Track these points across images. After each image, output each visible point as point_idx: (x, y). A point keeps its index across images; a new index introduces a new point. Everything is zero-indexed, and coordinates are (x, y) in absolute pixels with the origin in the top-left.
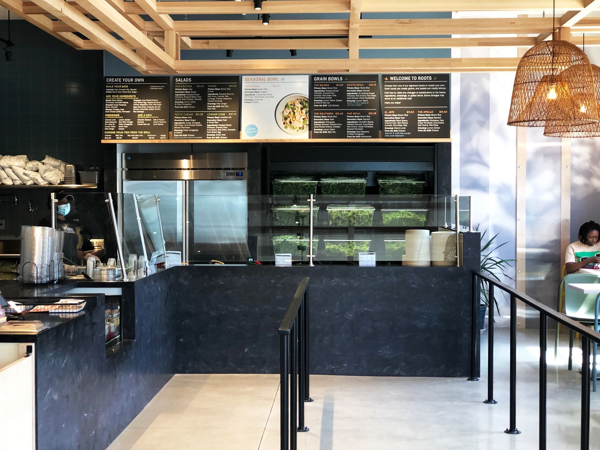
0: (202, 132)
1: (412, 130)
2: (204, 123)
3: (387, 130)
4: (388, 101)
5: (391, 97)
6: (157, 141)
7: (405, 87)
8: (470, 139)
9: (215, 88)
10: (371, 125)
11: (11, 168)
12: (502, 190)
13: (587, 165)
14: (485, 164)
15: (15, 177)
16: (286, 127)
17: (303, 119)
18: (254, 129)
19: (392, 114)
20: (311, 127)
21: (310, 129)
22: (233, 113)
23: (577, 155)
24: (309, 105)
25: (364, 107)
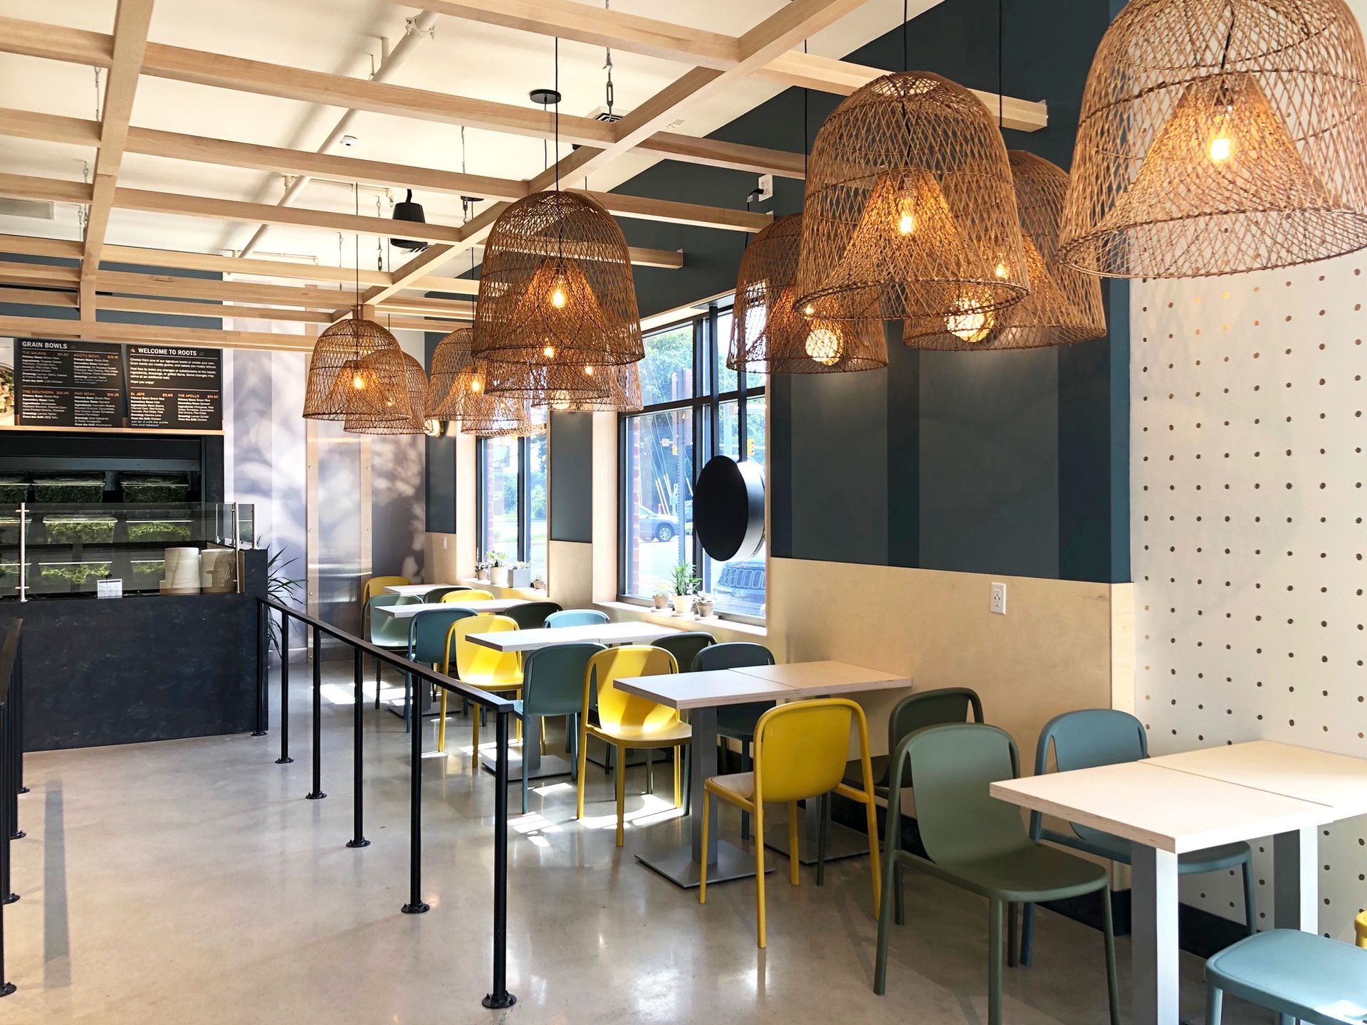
1: (171, 418)
3: (134, 417)
4: (135, 379)
5: (139, 375)
7: (159, 363)
8: (247, 432)
10: (111, 409)
12: (290, 494)
14: (267, 463)
17: (6, 398)
19: (142, 396)
20: (18, 410)
21: (16, 413)
23: (379, 454)
24: (15, 379)
25: (100, 385)
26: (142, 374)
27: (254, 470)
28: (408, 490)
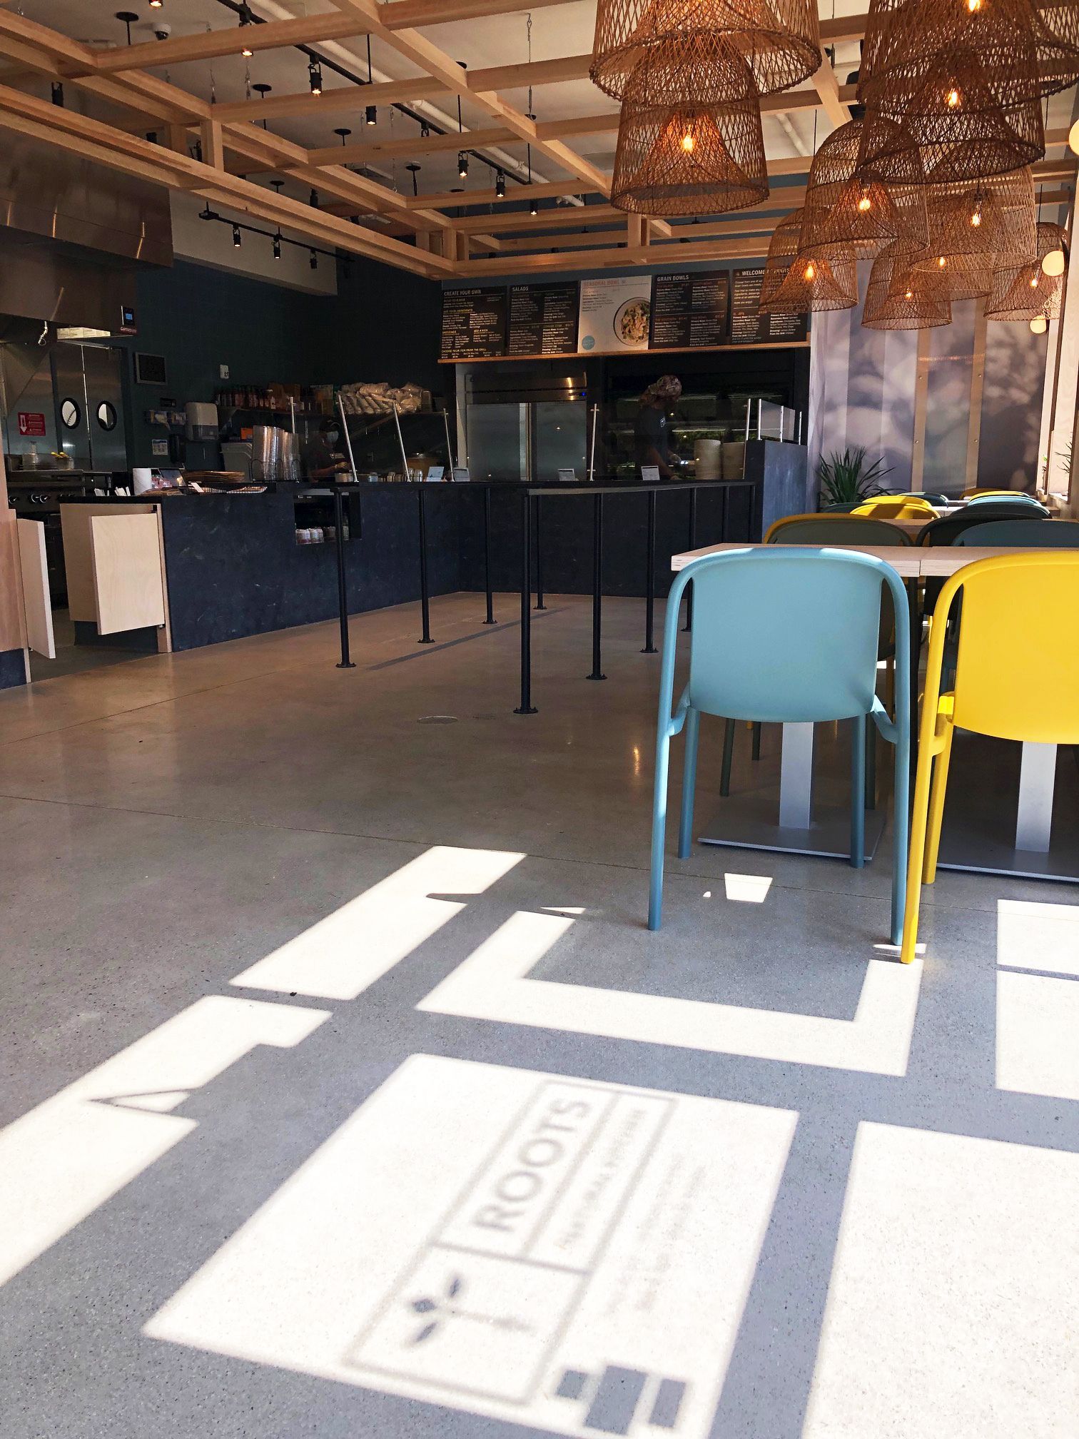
0: (538, 348)
1: (763, 334)
2: (540, 336)
3: (735, 335)
4: (738, 300)
5: (741, 296)
6: (492, 359)
7: (758, 283)
8: (862, 346)
9: (552, 296)
10: (717, 330)
11: (370, 396)
12: (899, 405)
13: (1005, 372)
14: (879, 376)
15: (376, 406)
16: (625, 338)
17: (644, 327)
18: (590, 341)
19: (742, 316)
21: (650, 339)
22: (571, 323)
23: (994, 360)
24: (651, 310)
25: (711, 308)
26: (743, 295)
27: (866, 383)
28: (1022, 397)
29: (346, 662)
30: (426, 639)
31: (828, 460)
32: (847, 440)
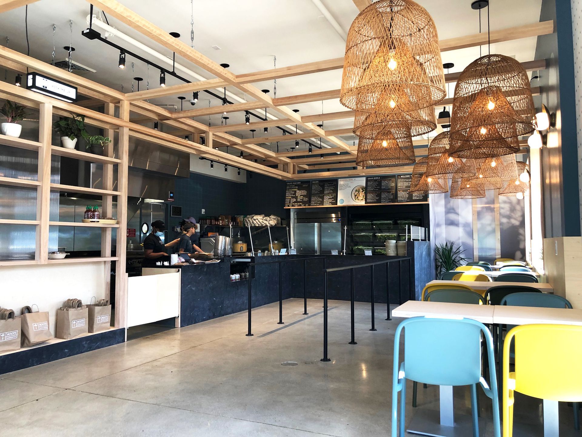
0: (322, 203)
1: (410, 198)
2: (323, 199)
3: (399, 199)
4: (399, 186)
6: (304, 207)
7: (407, 180)
8: (449, 202)
9: (327, 184)
10: (392, 197)
11: (257, 220)
12: (466, 225)
13: (508, 213)
14: (457, 214)
15: (259, 223)
16: (356, 200)
18: (342, 201)
19: (401, 192)
20: (366, 200)
21: (365, 200)
22: (334, 195)
23: (503, 208)
24: (366, 190)
25: (389, 189)
26: (401, 184)
27: (452, 216)
28: (517, 223)
29: (250, 334)
30: (281, 322)
31: (439, 246)
32: (446, 238)
